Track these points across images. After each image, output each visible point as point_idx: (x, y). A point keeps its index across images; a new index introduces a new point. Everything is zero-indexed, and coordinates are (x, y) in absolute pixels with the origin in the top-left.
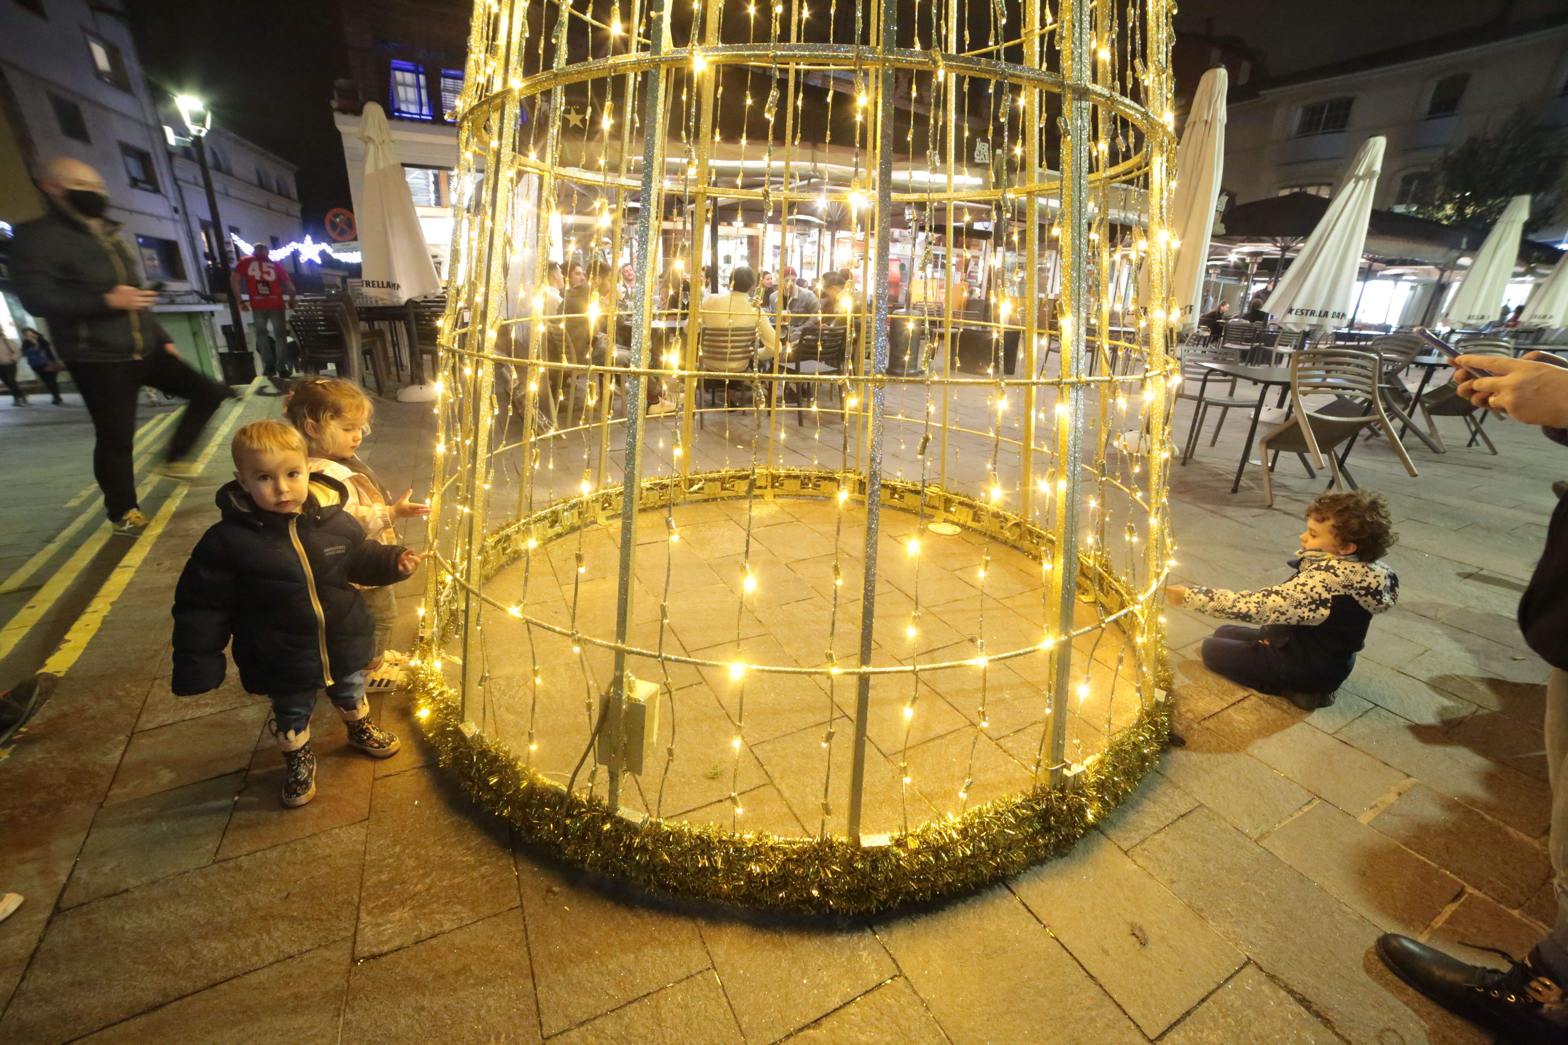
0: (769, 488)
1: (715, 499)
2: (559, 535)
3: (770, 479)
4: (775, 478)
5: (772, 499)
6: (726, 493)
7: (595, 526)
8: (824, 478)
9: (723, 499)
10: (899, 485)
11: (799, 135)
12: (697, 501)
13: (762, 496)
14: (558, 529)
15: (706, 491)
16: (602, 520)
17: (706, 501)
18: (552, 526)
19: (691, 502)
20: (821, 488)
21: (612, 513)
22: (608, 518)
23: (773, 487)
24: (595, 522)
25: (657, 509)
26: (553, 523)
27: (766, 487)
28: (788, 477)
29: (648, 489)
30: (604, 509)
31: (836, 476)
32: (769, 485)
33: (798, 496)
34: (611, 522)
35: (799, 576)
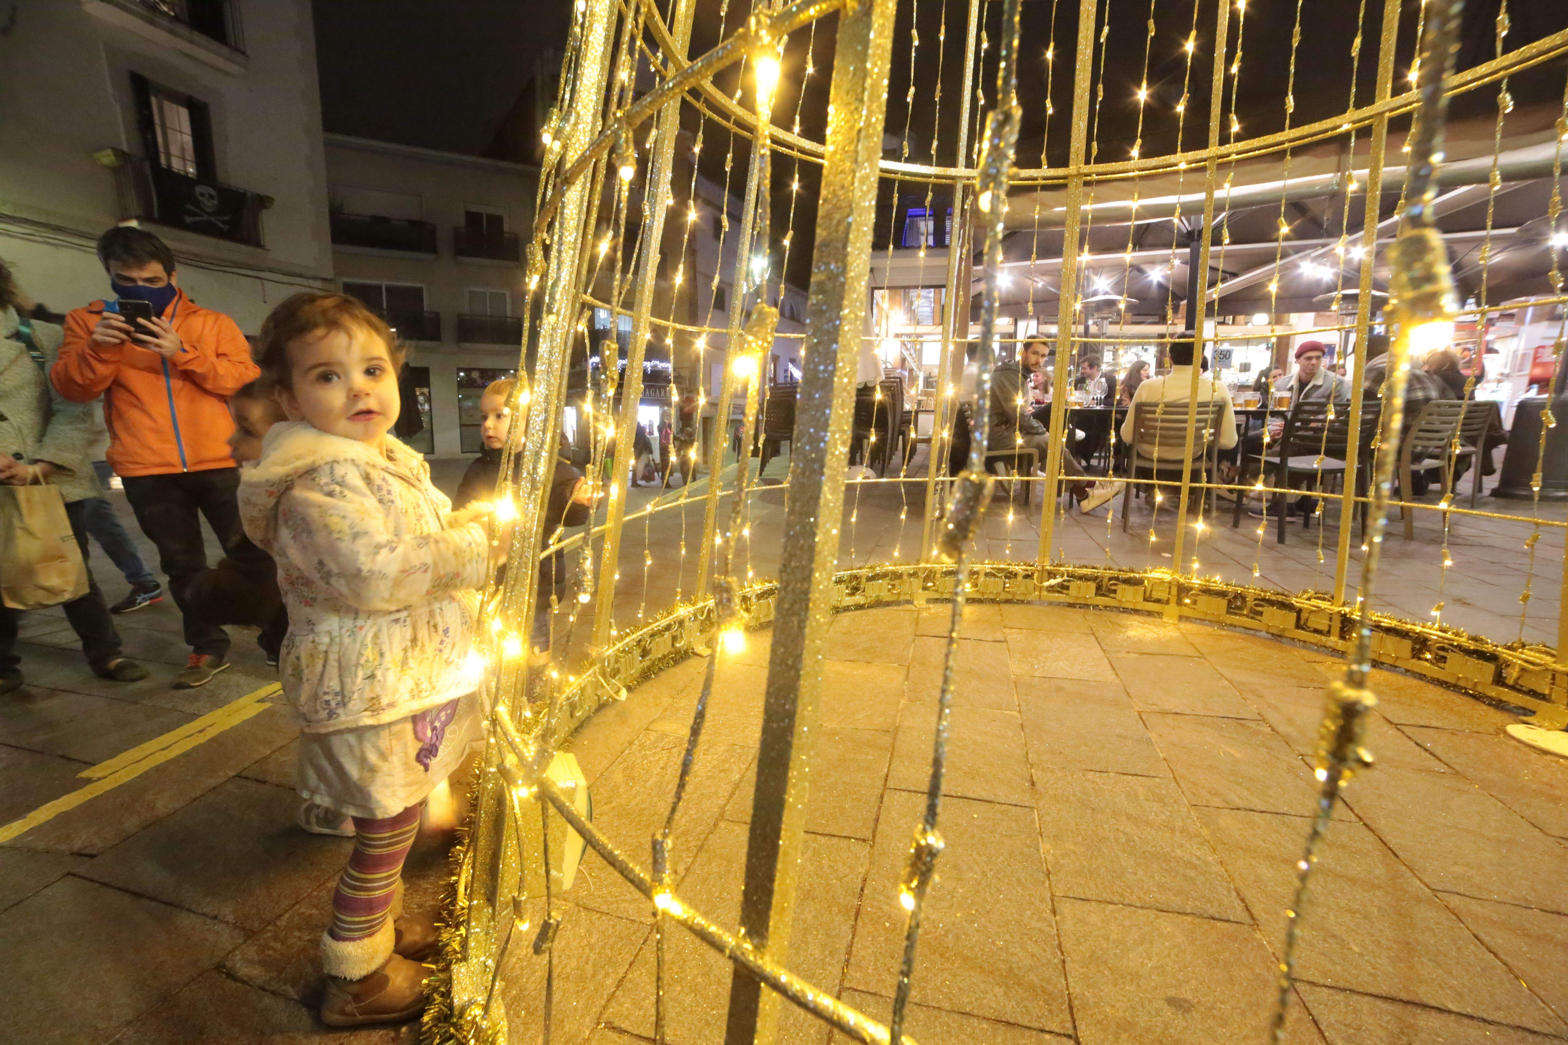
0: (1173, 604)
1: (1087, 606)
2: (859, 607)
3: (1174, 591)
4: (1183, 590)
5: (1176, 621)
6: (1102, 601)
7: (910, 607)
8: (1271, 603)
9: (1096, 607)
10: (1433, 633)
11: (1239, 54)
12: (1059, 604)
13: (1160, 614)
14: (859, 599)
15: (1073, 591)
16: (920, 601)
17: (1071, 605)
18: (852, 594)
19: (1051, 604)
20: (1264, 618)
21: (937, 596)
22: (929, 601)
23: (1179, 603)
24: (909, 602)
25: (999, 603)
26: (855, 590)
27: (1167, 602)
28: (1207, 591)
29: (987, 575)
30: (925, 588)
31: (1294, 601)
32: (1173, 599)
33: (1221, 624)
34: (931, 606)
35: (1153, 735)
